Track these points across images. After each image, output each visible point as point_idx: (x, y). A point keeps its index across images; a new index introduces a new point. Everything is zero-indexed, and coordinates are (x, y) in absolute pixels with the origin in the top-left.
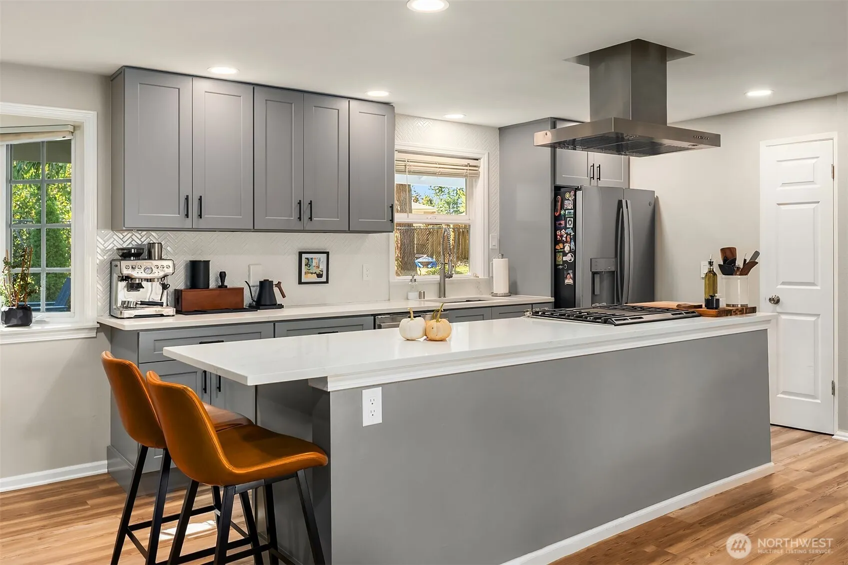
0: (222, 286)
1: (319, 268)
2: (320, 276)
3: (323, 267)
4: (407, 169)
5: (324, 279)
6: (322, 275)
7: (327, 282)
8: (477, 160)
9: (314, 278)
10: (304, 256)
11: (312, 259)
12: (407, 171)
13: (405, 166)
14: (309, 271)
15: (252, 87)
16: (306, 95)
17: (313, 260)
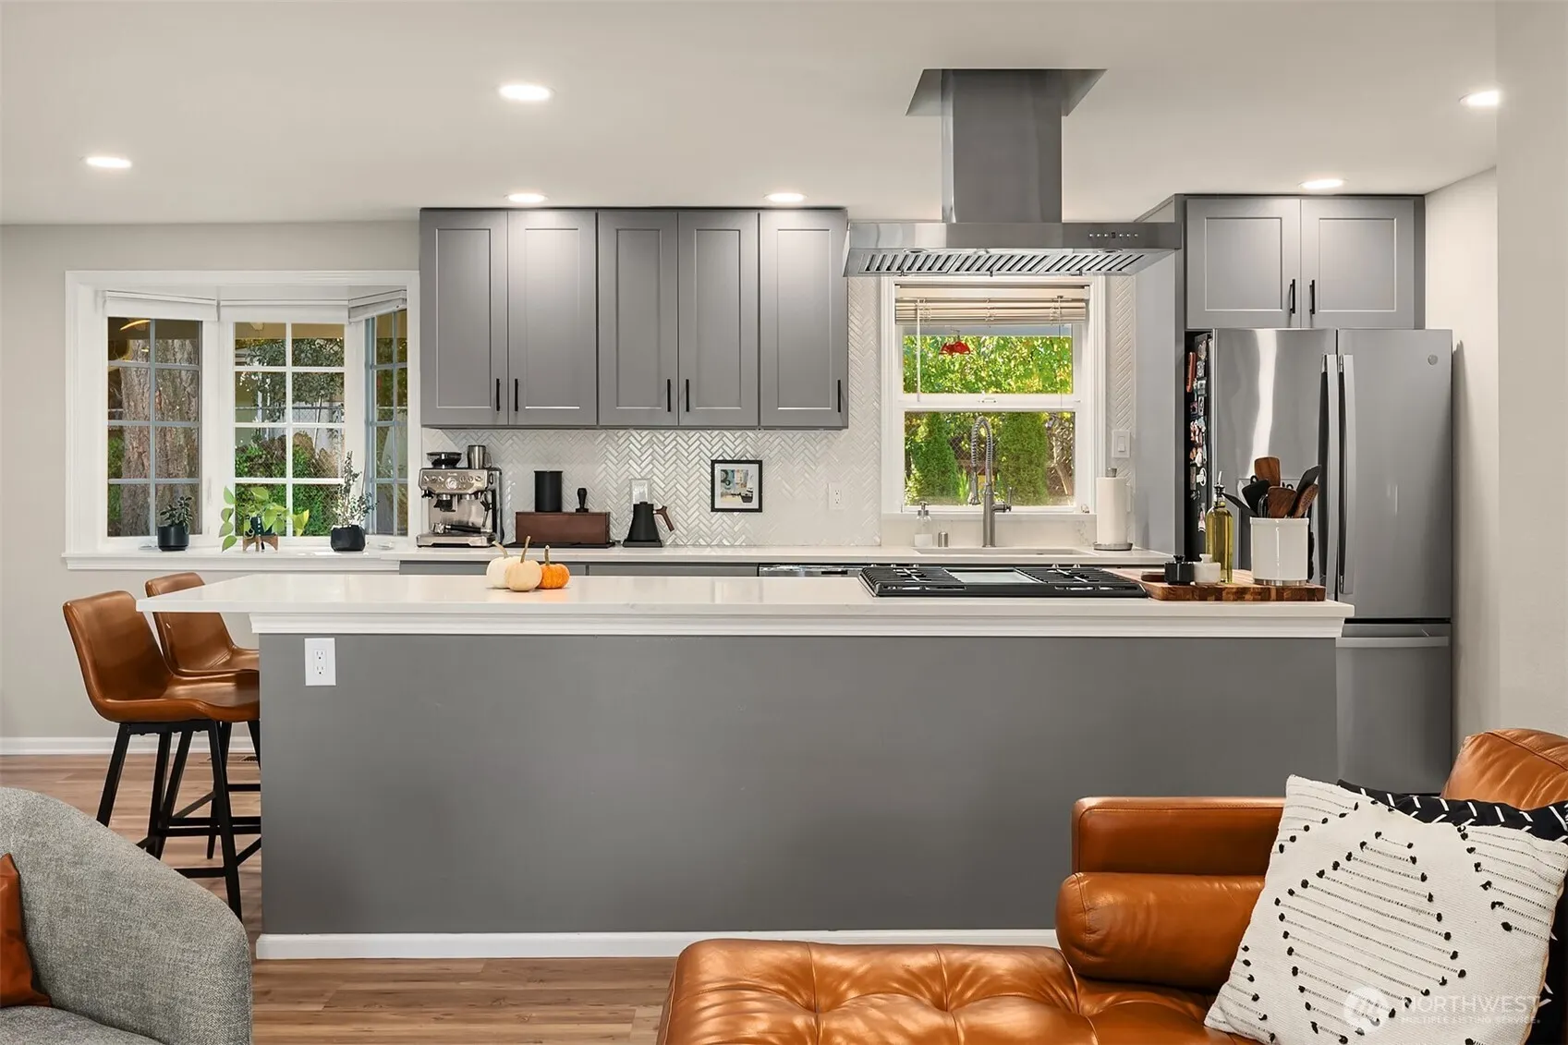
0: (582, 510)
1: (745, 486)
2: (747, 499)
3: (752, 485)
4: (919, 316)
5: (754, 504)
6: (752, 498)
7: (760, 510)
8: (1083, 287)
9: (737, 503)
10: (718, 467)
11: (733, 471)
12: (918, 319)
13: (916, 310)
14: (728, 491)
15: (593, 214)
16: (681, 213)
17: (736, 474)
